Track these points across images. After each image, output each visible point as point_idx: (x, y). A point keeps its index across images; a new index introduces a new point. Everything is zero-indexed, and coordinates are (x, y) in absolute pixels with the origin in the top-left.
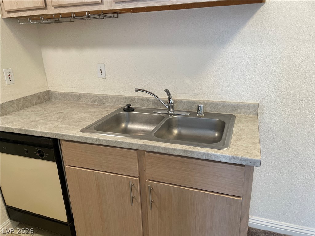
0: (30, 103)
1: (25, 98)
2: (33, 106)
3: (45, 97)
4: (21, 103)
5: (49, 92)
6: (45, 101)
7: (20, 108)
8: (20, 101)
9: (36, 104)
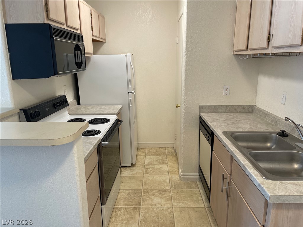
0: (235, 110)
1: (232, 107)
2: (237, 113)
3: (249, 109)
4: (228, 108)
5: (254, 107)
6: (248, 112)
7: (227, 111)
8: (228, 107)
9: (240, 112)
